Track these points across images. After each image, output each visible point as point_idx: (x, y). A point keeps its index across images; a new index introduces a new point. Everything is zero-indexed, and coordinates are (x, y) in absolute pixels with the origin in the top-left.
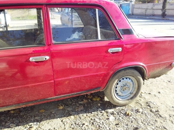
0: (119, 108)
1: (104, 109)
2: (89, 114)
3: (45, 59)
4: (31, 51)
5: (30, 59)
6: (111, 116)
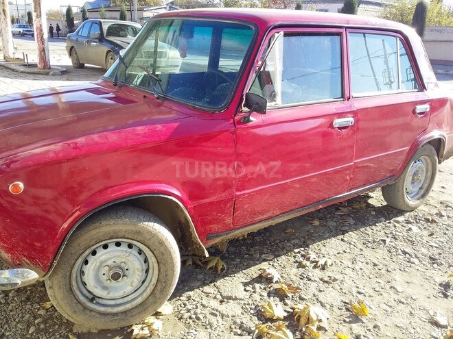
0: (408, 213)
1: (388, 218)
2: (374, 227)
3: (350, 124)
4: (333, 108)
5: (334, 124)
6: (410, 226)
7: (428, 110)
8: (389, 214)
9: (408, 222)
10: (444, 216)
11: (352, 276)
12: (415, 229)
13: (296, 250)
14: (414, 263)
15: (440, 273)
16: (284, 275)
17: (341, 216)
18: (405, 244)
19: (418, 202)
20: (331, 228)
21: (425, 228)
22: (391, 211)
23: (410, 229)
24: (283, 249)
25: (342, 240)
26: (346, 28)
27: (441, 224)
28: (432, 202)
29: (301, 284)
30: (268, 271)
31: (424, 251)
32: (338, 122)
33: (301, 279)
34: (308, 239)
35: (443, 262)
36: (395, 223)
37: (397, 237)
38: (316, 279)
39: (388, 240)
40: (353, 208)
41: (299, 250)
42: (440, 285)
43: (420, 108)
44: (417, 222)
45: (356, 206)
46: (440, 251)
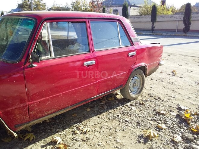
0: (133, 101)
1: (123, 104)
2: (115, 109)
3: (93, 64)
4: (83, 57)
5: (84, 64)
6: (132, 107)
7: (135, 54)
8: (124, 102)
9: (132, 105)
10: (148, 101)
11: (98, 136)
12: (134, 108)
13: (75, 125)
14: (129, 126)
15: (140, 130)
16: (64, 139)
17: (102, 105)
18: (127, 117)
19: (137, 95)
20: (95, 111)
21: (139, 108)
22: (125, 100)
23: (132, 109)
24: (69, 125)
25: (99, 117)
26: (88, 19)
27: (146, 105)
28: (145, 94)
29: (71, 143)
30: (55, 139)
31: (135, 119)
32: (86, 63)
33: (72, 140)
34: (83, 118)
35: (143, 125)
36: (126, 106)
37: (125, 113)
38: (79, 140)
39: (120, 115)
40: (108, 101)
41: (76, 125)
42: (139, 136)
43: (131, 54)
44: (135, 105)
45: (110, 99)
46: (143, 119)
